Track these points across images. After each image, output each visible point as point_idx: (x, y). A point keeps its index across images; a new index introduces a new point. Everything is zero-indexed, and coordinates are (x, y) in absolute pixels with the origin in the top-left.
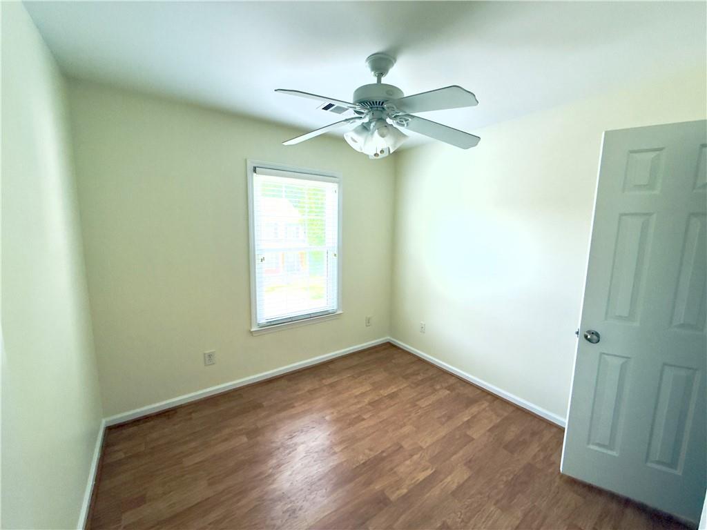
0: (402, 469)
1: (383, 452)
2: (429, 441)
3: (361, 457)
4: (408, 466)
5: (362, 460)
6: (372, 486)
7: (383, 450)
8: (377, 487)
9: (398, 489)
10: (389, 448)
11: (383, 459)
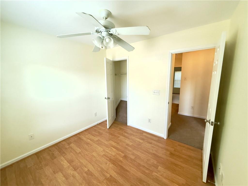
0: (113, 154)
1: (107, 160)
2: (100, 148)
3: (111, 166)
4: (112, 152)
5: (112, 165)
6: (121, 160)
7: (106, 160)
8: (121, 159)
9: (120, 154)
10: (104, 158)
11: (111, 159)
